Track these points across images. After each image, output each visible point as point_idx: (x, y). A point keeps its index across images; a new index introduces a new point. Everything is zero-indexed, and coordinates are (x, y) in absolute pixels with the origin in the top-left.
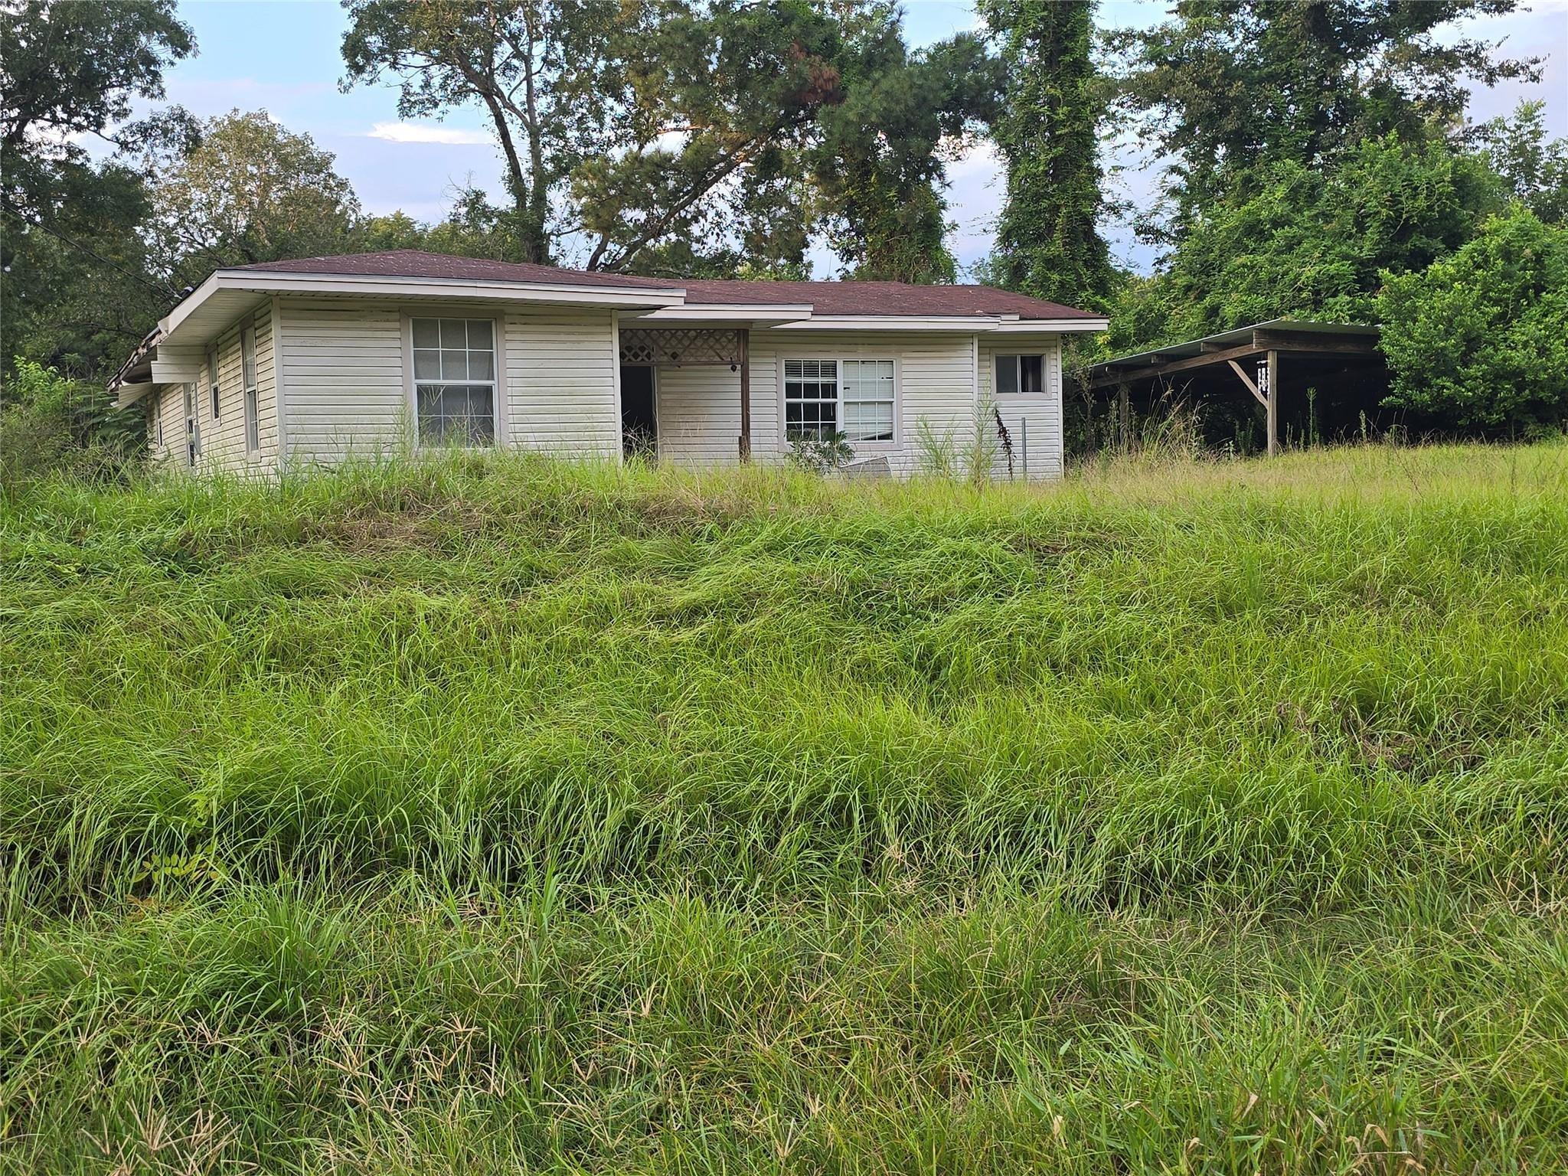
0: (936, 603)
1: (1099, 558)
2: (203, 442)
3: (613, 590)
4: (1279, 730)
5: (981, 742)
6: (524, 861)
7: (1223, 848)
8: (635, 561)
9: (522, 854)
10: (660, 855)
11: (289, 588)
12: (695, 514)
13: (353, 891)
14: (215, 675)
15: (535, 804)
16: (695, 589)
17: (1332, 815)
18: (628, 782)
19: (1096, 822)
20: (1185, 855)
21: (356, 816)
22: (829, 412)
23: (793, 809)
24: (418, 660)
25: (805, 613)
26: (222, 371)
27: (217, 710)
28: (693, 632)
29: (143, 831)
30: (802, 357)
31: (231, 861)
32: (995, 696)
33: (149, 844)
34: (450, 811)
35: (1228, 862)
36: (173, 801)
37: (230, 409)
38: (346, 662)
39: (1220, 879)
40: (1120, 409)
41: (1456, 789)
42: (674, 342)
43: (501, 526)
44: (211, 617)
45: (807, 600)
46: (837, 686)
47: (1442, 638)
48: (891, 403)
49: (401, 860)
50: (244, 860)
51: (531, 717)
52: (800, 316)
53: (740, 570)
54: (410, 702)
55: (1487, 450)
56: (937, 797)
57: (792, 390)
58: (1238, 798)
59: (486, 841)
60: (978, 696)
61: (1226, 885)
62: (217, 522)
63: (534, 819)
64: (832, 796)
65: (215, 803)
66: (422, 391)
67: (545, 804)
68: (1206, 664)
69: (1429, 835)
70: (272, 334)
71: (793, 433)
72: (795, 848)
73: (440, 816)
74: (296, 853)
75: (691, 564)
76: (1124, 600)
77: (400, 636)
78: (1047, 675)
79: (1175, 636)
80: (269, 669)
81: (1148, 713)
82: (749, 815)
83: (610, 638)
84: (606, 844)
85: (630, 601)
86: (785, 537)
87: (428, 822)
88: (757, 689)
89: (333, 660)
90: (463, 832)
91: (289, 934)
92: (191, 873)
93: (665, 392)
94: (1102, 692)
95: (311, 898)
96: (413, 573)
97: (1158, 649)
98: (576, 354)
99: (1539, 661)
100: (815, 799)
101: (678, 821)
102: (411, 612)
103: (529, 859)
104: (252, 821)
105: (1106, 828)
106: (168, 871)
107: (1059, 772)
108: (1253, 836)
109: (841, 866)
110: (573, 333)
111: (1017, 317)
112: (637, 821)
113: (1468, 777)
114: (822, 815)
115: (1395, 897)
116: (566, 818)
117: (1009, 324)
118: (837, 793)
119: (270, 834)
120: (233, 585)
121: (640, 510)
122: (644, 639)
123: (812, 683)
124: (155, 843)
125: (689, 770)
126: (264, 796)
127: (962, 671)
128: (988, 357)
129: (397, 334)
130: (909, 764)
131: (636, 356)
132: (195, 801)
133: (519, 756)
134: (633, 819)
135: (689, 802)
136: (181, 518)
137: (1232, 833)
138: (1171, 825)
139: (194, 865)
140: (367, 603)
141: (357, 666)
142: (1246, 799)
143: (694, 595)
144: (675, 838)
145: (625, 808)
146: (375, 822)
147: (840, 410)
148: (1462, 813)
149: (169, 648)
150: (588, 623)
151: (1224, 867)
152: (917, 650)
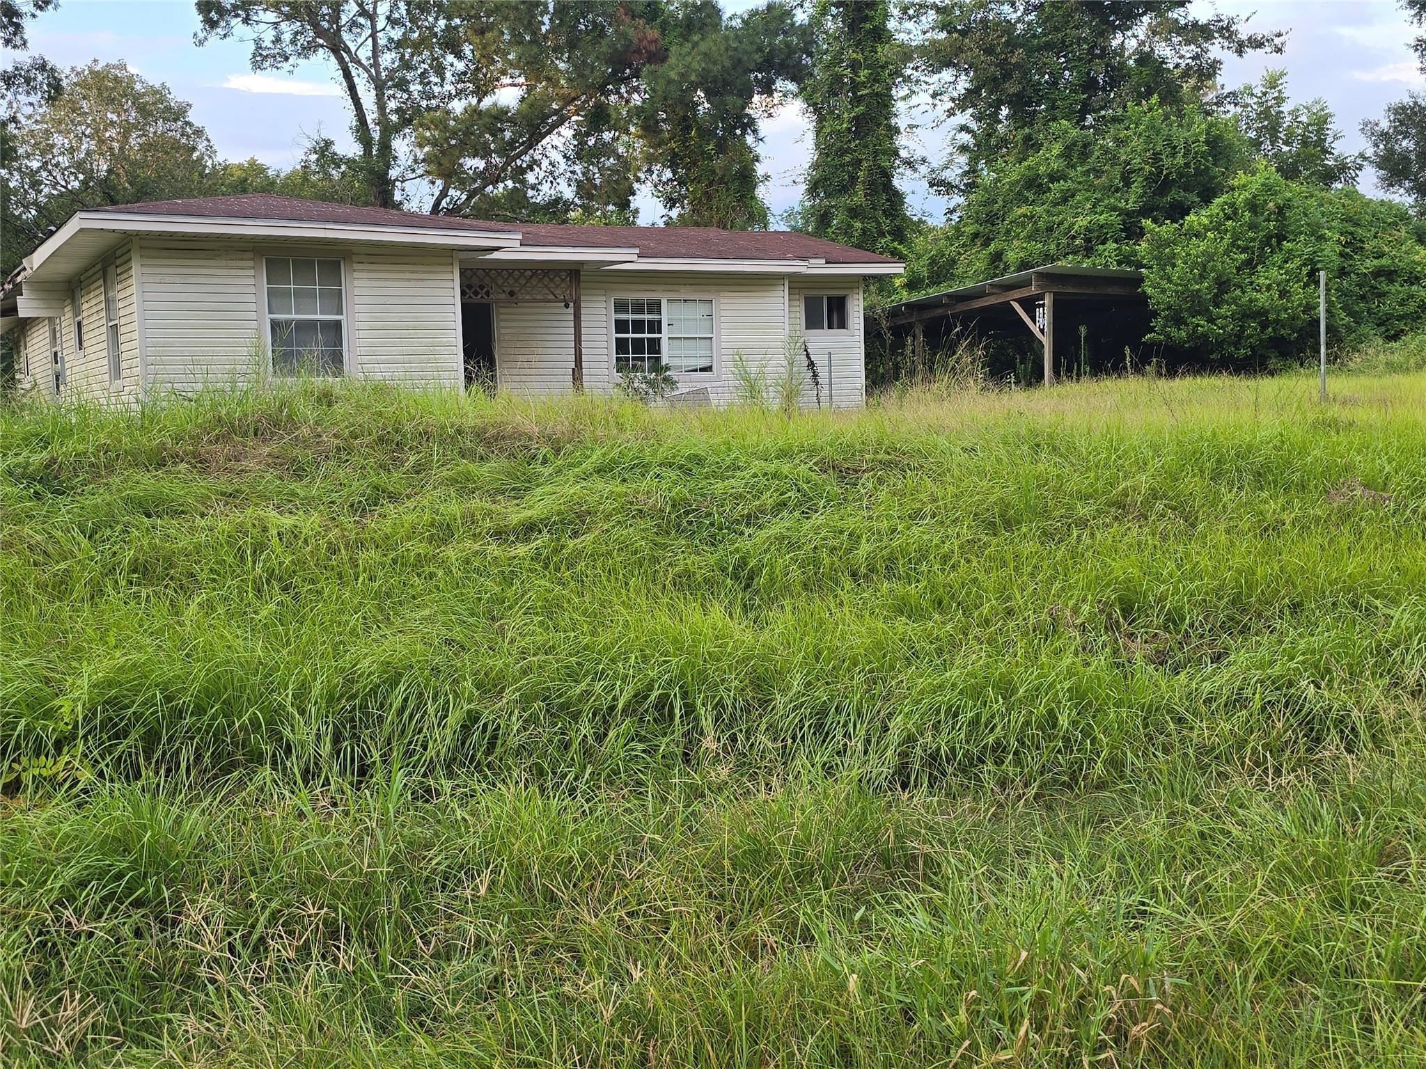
0: (750, 520)
1: (894, 478)
2: (68, 372)
3: (454, 508)
4: (1051, 630)
5: (789, 644)
6: (371, 757)
7: (1001, 734)
8: (475, 482)
9: (370, 751)
10: (498, 750)
11: (149, 508)
12: (530, 439)
13: (213, 786)
15: (382, 705)
16: (530, 508)
17: (1096, 705)
18: (468, 684)
19: (890, 713)
20: (968, 742)
21: (214, 718)
22: (655, 346)
23: (620, 706)
24: (271, 574)
25: (632, 529)
26: (85, 306)
27: (82, 621)
28: (529, 547)
29: (12, 735)
30: (631, 296)
31: (96, 761)
32: (801, 602)
33: (17, 747)
34: (302, 713)
35: (1005, 747)
36: (40, 707)
37: (93, 341)
38: (204, 576)
39: (999, 762)
40: (915, 344)
41: (1204, 680)
42: (511, 281)
43: (349, 450)
44: (75, 535)
45: (633, 517)
46: (660, 594)
47: (1193, 548)
48: (711, 338)
49: (257, 758)
50: (108, 759)
51: (378, 626)
52: (627, 258)
53: (571, 490)
54: (264, 613)
55: (1235, 381)
56: (749, 693)
57: (621, 326)
58: (1014, 691)
59: (337, 740)
60: (786, 602)
61: (1004, 767)
62: (81, 448)
63: (381, 719)
64: (655, 694)
65: (80, 708)
66: (275, 325)
67: (391, 705)
68: (988, 572)
69: (1180, 721)
70: (133, 272)
71: (622, 365)
72: (622, 741)
73: (293, 718)
74: (158, 753)
75: (527, 485)
76: (916, 515)
77: (255, 552)
78: (848, 584)
79: (961, 547)
80: (131, 583)
81: (936, 616)
82: (580, 712)
83: (451, 553)
84: (448, 741)
85: (470, 519)
86: (612, 460)
87: (282, 723)
88: (587, 598)
89: (192, 575)
90: (314, 731)
91: (152, 827)
92: (58, 773)
93: (504, 327)
94: (896, 598)
95: (173, 793)
96: (267, 494)
97: (945, 559)
98: (421, 292)
99: (1277, 568)
100: (640, 697)
101: (514, 719)
102: (265, 529)
103: (377, 756)
104: (116, 725)
105: (899, 719)
106: (36, 772)
107: (858, 669)
108: (1027, 723)
109: (663, 756)
110: (417, 272)
111: (824, 262)
112: (477, 720)
113: (1214, 670)
114: (646, 711)
115: (1150, 775)
116: (411, 717)
117: (817, 267)
118: (660, 691)
119: (134, 735)
120: (96, 506)
121: (480, 435)
122: (482, 553)
124: (23, 746)
125: (524, 672)
126: (127, 701)
127: (772, 581)
128: (797, 297)
129: (252, 272)
130: (725, 664)
131: (476, 293)
132: (61, 707)
133: (367, 662)
134: (473, 717)
135: (525, 701)
136: (46, 443)
137: (1009, 721)
138: (956, 715)
139: (61, 765)
140: (224, 522)
141: (214, 580)
142: (1021, 691)
143: (529, 513)
144: (512, 735)
145: (465, 708)
146: (232, 724)
147: (665, 345)
148: (1208, 701)
149: (35, 564)
150: (431, 539)
151: (1002, 752)
152: (732, 562)
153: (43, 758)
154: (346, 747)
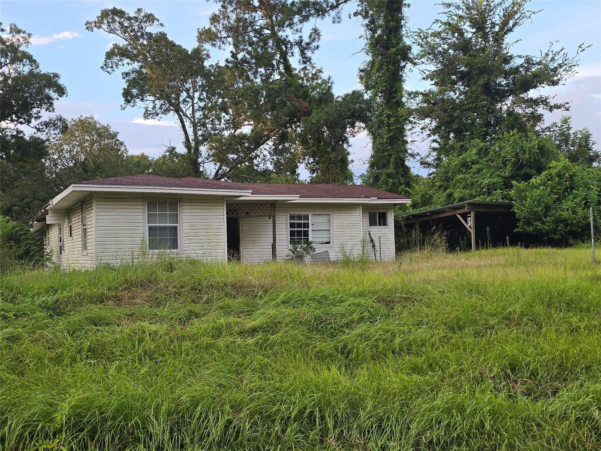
0: (348, 325)
1: (409, 305)
2: (65, 246)
3: (222, 321)
4: (480, 380)
6: (186, 440)
7: (460, 432)
8: (231, 308)
9: (185, 437)
10: (240, 438)
11: (95, 322)
12: (255, 287)
14: (67, 361)
15: (191, 416)
16: (254, 320)
17: (501, 418)
18: (227, 407)
19: (411, 420)
20: (445, 435)
21: (120, 422)
22: (306, 234)
23: (293, 417)
24: (146, 353)
25: (297, 331)
26: (73, 220)
27: (66, 376)
28: (253, 340)
29: (36, 430)
30: (296, 213)
31: (70, 442)
32: (371, 366)
33: (38, 435)
34: (157, 420)
36: (48, 417)
37: (76, 234)
38: (118, 353)
39: (459, 445)
40: (416, 234)
41: (548, 405)
42: (247, 208)
43: (179, 293)
44: (65, 335)
45: (298, 325)
46: (309, 362)
47: (541, 340)
48: (330, 230)
49: (137, 440)
50: (75, 441)
51: (190, 378)
52: (296, 199)
53: (272, 312)
54: (142, 371)
56: (349, 410)
57: (292, 225)
58: (465, 411)
59: (171, 432)
60: (364, 366)
61: (461, 448)
62: (69, 294)
63: (190, 423)
64: (308, 411)
65: (64, 418)
66: (150, 228)
67: (195, 416)
68: (452, 351)
69: (539, 425)
70: (93, 207)
71: (292, 242)
72: (293, 433)
73: (153, 422)
74: (96, 438)
75: (253, 309)
76: (420, 324)
77: (139, 341)
78: (390, 355)
79: (440, 339)
80: (88, 357)
81: (430, 373)
82: (275, 419)
83: (221, 342)
84: (218, 433)
85: (229, 326)
86: (289, 298)
87: (149, 424)
88: (278, 365)
89: (113, 352)
90: (162, 429)
92: (54, 447)
93: (244, 227)
94: (412, 363)
96: (145, 314)
97: (433, 346)
98: (210, 214)
99: (578, 349)
100: (301, 412)
101: (247, 424)
102: (144, 332)
103: (188, 440)
104: (79, 426)
105: (415, 424)
106: (45, 446)
107: (396, 399)
108: (471, 426)
109: (311, 441)
110: (209, 206)
111: (377, 198)
112: (231, 423)
113: (553, 400)
114: (304, 420)
116: (203, 421)
117: (374, 201)
118: (310, 409)
119: (86, 431)
120: (75, 321)
121: (234, 286)
122: (234, 343)
123: (300, 362)
124: (40, 435)
125: (252, 400)
126: (83, 414)
127: (358, 356)
128: (366, 213)
129: (141, 207)
130: (338, 397)
131: (233, 213)
132: (56, 417)
133: (185, 397)
134: (229, 422)
135: (252, 415)
136: (56, 291)
137: (463, 426)
138: (440, 423)
139: (55, 444)
140: (127, 328)
141: (122, 356)
142: (468, 412)
143: (253, 323)
145: (226, 418)
146: (127, 425)
147: (310, 233)
148: (551, 416)
149: (49, 349)
150: (212, 337)
151: (461, 439)
152: (341, 345)
153: (48, 440)
154: (175, 436)
